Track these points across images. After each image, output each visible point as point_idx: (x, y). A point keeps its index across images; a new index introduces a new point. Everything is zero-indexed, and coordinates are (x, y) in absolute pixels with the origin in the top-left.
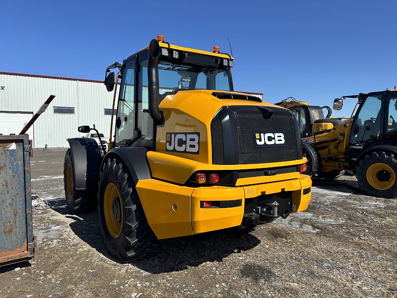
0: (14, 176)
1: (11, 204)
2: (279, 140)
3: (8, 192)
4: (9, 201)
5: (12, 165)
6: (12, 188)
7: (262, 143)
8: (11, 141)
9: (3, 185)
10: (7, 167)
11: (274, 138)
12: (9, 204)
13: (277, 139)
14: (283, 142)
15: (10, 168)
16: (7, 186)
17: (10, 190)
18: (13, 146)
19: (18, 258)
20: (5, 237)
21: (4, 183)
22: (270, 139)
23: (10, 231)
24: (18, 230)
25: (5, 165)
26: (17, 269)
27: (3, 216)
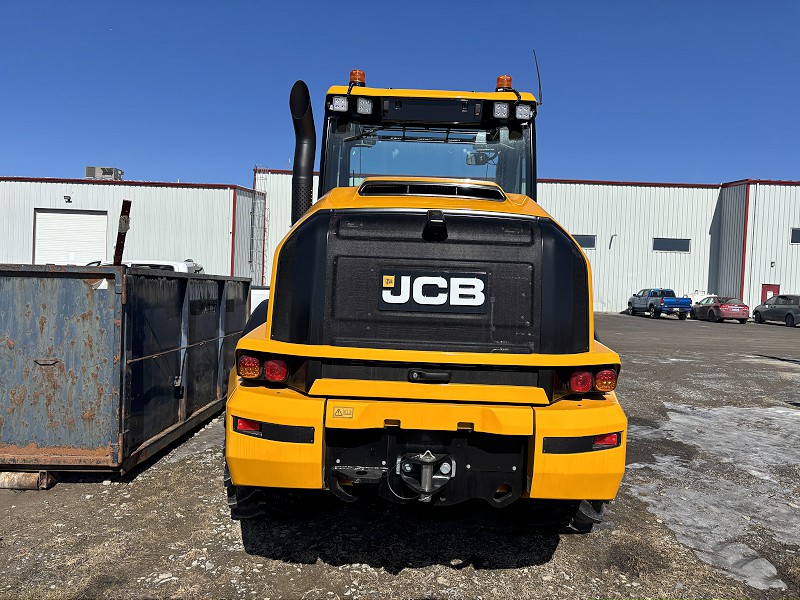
0: (102, 332)
1: (95, 376)
2: (461, 296)
3: (92, 356)
4: (92, 370)
5: (100, 313)
6: (98, 351)
7: (403, 298)
8: (100, 276)
9: (86, 344)
10: (94, 316)
11: (447, 290)
12: (93, 374)
13: (455, 291)
14: (480, 300)
15: (97, 318)
16: (91, 346)
17: (95, 353)
18: (104, 284)
19: (94, 464)
20: (82, 427)
21: (87, 341)
22: (430, 290)
23: (91, 419)
24: (101, 419)
25: (90, 314)
26: (107, 483)
27: (83, 393)
